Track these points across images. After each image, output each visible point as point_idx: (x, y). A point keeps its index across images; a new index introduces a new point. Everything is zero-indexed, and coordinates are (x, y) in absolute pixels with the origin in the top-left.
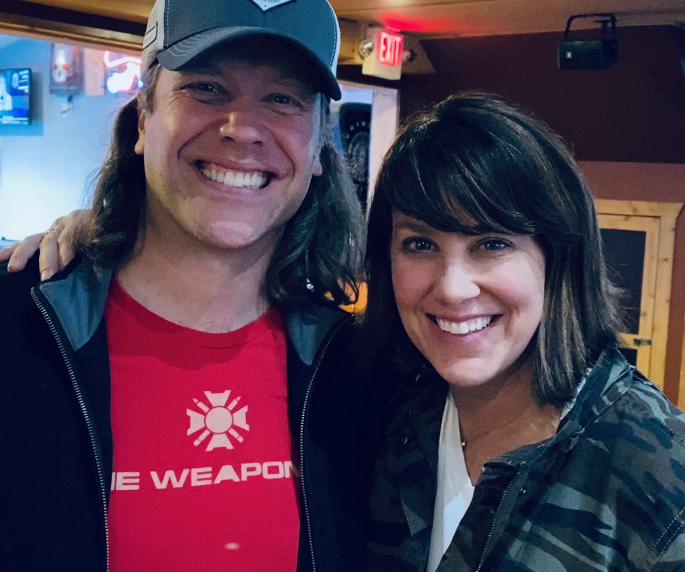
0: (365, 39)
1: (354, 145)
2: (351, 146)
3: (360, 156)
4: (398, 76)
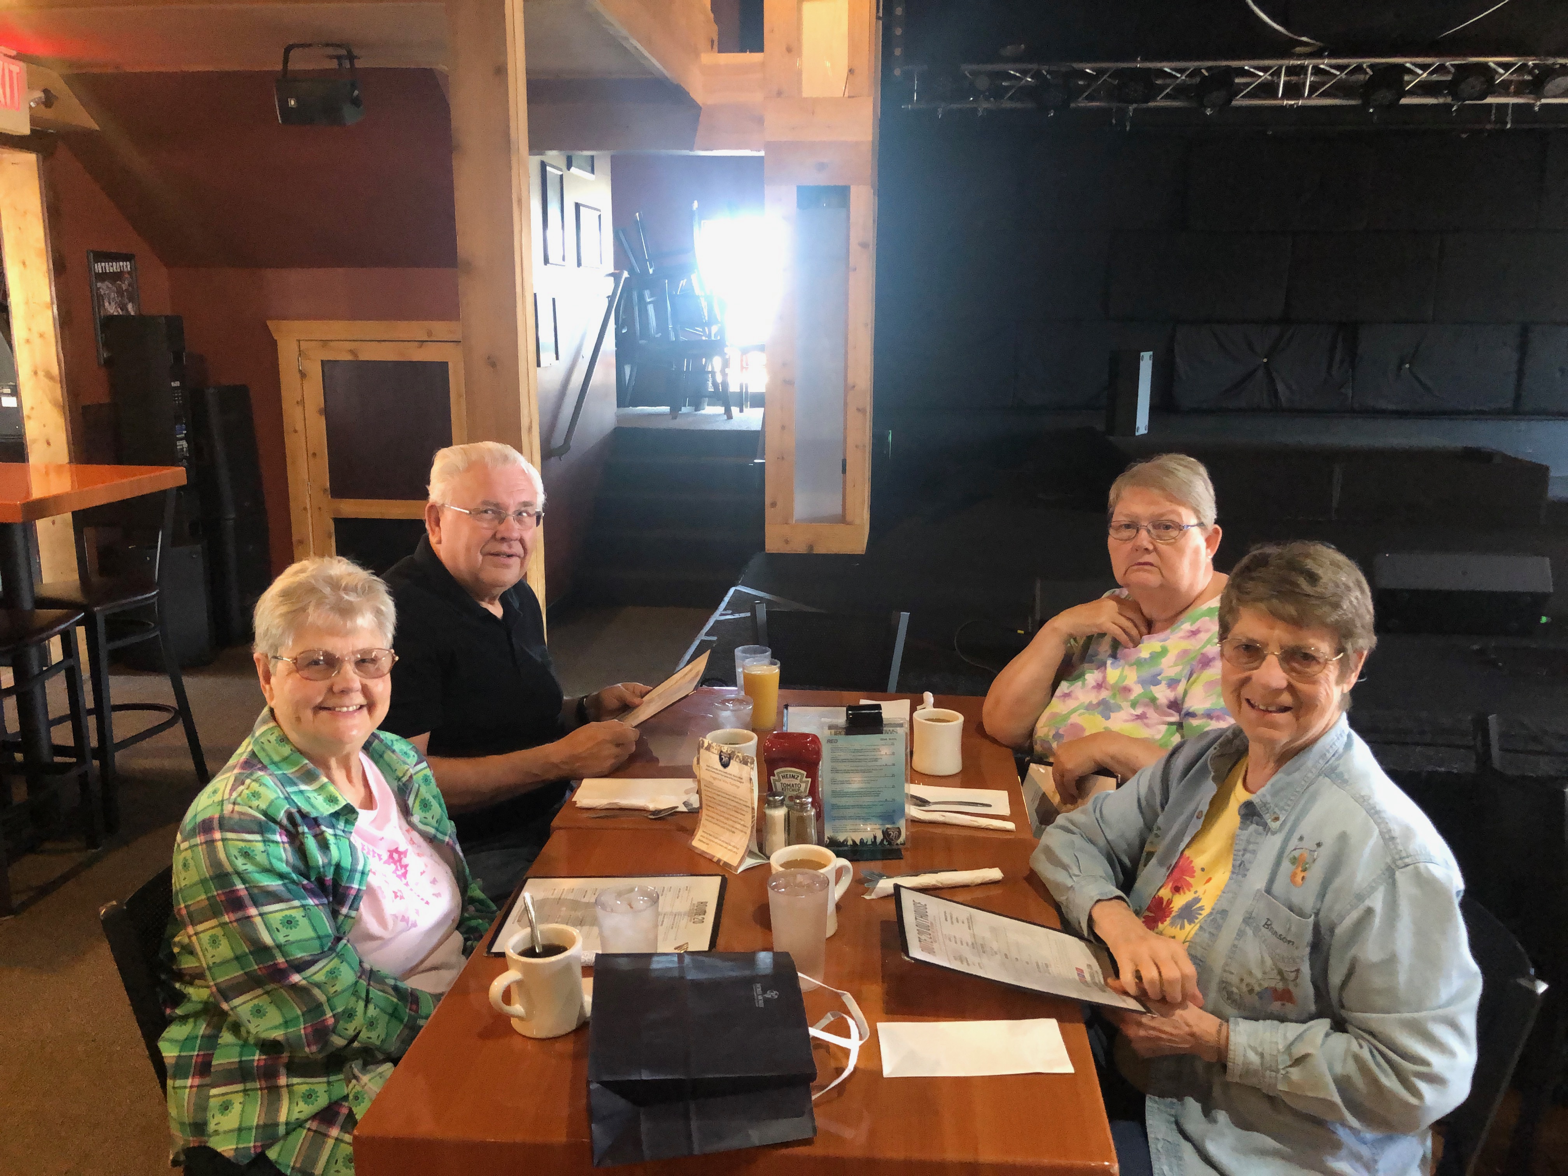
4: (25, 129)
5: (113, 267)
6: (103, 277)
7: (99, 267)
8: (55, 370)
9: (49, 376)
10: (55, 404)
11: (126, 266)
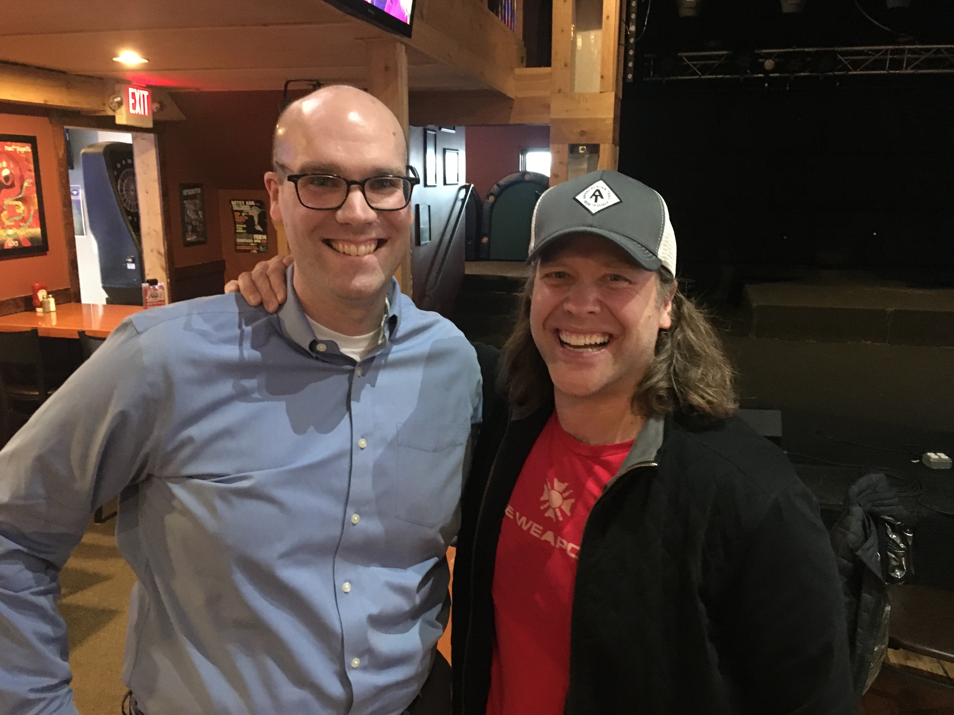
0: (114, 94)
1: (123, 181)
2: (119, 181)
3: (131, 190)
4: (150, 125)
5: (191, 192)
6: (188, 197)
7: (186, 192)
8: (162, 251)
9: (159, 253)
10: (162, 267)
11: (198, 190)
